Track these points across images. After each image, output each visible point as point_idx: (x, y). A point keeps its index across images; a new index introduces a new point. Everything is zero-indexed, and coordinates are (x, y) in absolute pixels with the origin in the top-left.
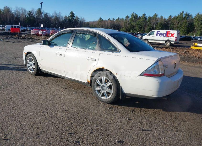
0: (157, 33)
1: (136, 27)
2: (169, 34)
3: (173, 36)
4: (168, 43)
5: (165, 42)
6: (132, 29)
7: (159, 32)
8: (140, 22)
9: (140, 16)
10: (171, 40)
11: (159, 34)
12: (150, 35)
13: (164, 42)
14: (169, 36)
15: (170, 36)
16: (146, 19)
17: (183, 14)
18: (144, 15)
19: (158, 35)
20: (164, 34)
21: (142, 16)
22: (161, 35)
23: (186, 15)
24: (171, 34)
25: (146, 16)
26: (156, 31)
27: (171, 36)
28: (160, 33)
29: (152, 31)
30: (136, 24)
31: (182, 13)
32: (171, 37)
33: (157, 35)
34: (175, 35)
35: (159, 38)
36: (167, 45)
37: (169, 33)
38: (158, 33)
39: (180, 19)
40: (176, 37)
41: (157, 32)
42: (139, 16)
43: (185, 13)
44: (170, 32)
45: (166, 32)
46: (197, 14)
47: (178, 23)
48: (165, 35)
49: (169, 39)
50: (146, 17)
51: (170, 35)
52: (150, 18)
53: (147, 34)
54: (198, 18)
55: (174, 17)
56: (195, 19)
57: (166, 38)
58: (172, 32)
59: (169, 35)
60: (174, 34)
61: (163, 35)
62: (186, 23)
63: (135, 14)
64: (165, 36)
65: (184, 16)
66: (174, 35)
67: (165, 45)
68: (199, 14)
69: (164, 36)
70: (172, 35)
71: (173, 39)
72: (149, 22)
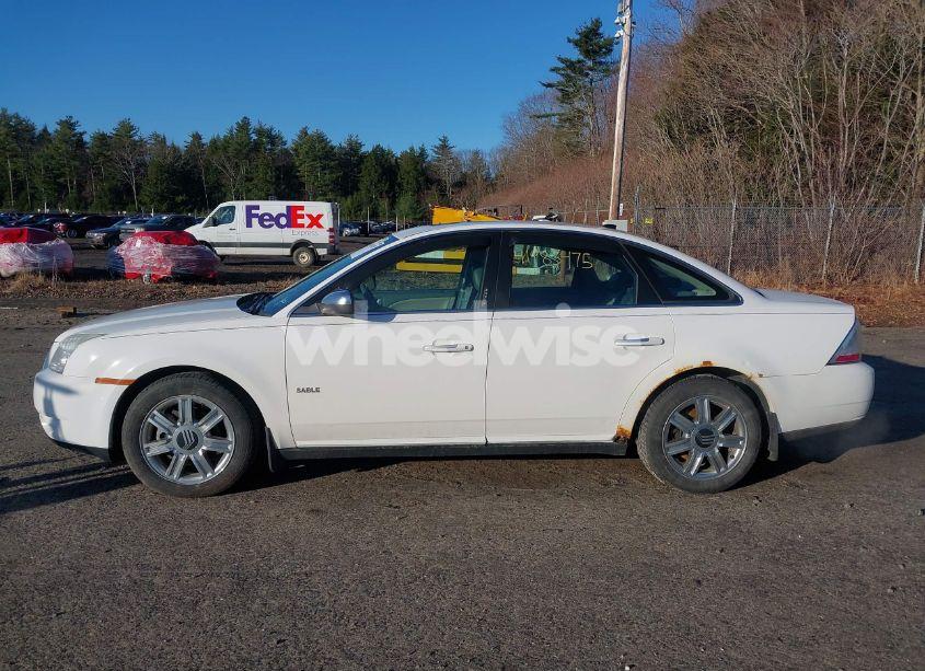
0: (249, 216)
1: (38, 181)
2: (302, 217)
3: (320, 226)
4: (304, 255)
5: (292, 251)
6: (16, 196)
7: (257, 208)
8: (52, 157)
9: (45, 130)
10: (314, 240)
11: (256, 216)
12: (215, 222)
13: (287, 251)
14: (302, 226)
15: (306, 225)
16: (80, 144)
17: (248, 130)
18: (68, 125)
19: (255, 221)
20: (280, 215)
21: (59, 127)
22: (267, 220)
23: (260, 132)
24: (310, 216)
25: (79, 130)
26: (240, 207)
27: (310, 226)
28: (260, 212)
29: (221, 205)
30: (30, 168)
31: (244, 126)
32: (311, 230)
33: (249, 225)
34: (327, 222)
35: (257, 233)
36: (303, 261)
37: (299, 212)
38: (254, 212)
39: (240, 151)
40: (331, 230)
41: (249, 209)
42: (39, 128)
43: (254, 124)
44: (302, 208)
45: (288, 208)
46: (301, 132)
47: (237, 165)
48: (283, 221)
49: (307, 237)
50: (81, 134)
51: (306, 221)
52: (102, 139)
53: (200, 221)
54: (305, 148)
55: (214, 142)
56: (296, 150)
57: (291, 235)
58: (312, 207)
59: (300, 221)
60: (320, 216)
61: (276, 220)
62: (267, 165)
63: (17, 117)
64: (288, 225)
65: (254, 137)
66: (321, 221)
67: (292, 263)
68: (306, 134)
69: (282, 227)
70: (315, 221)
71: (320, 236)
72: (101, 159)
